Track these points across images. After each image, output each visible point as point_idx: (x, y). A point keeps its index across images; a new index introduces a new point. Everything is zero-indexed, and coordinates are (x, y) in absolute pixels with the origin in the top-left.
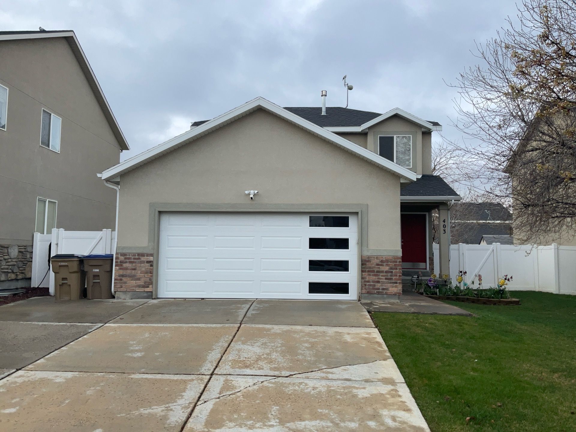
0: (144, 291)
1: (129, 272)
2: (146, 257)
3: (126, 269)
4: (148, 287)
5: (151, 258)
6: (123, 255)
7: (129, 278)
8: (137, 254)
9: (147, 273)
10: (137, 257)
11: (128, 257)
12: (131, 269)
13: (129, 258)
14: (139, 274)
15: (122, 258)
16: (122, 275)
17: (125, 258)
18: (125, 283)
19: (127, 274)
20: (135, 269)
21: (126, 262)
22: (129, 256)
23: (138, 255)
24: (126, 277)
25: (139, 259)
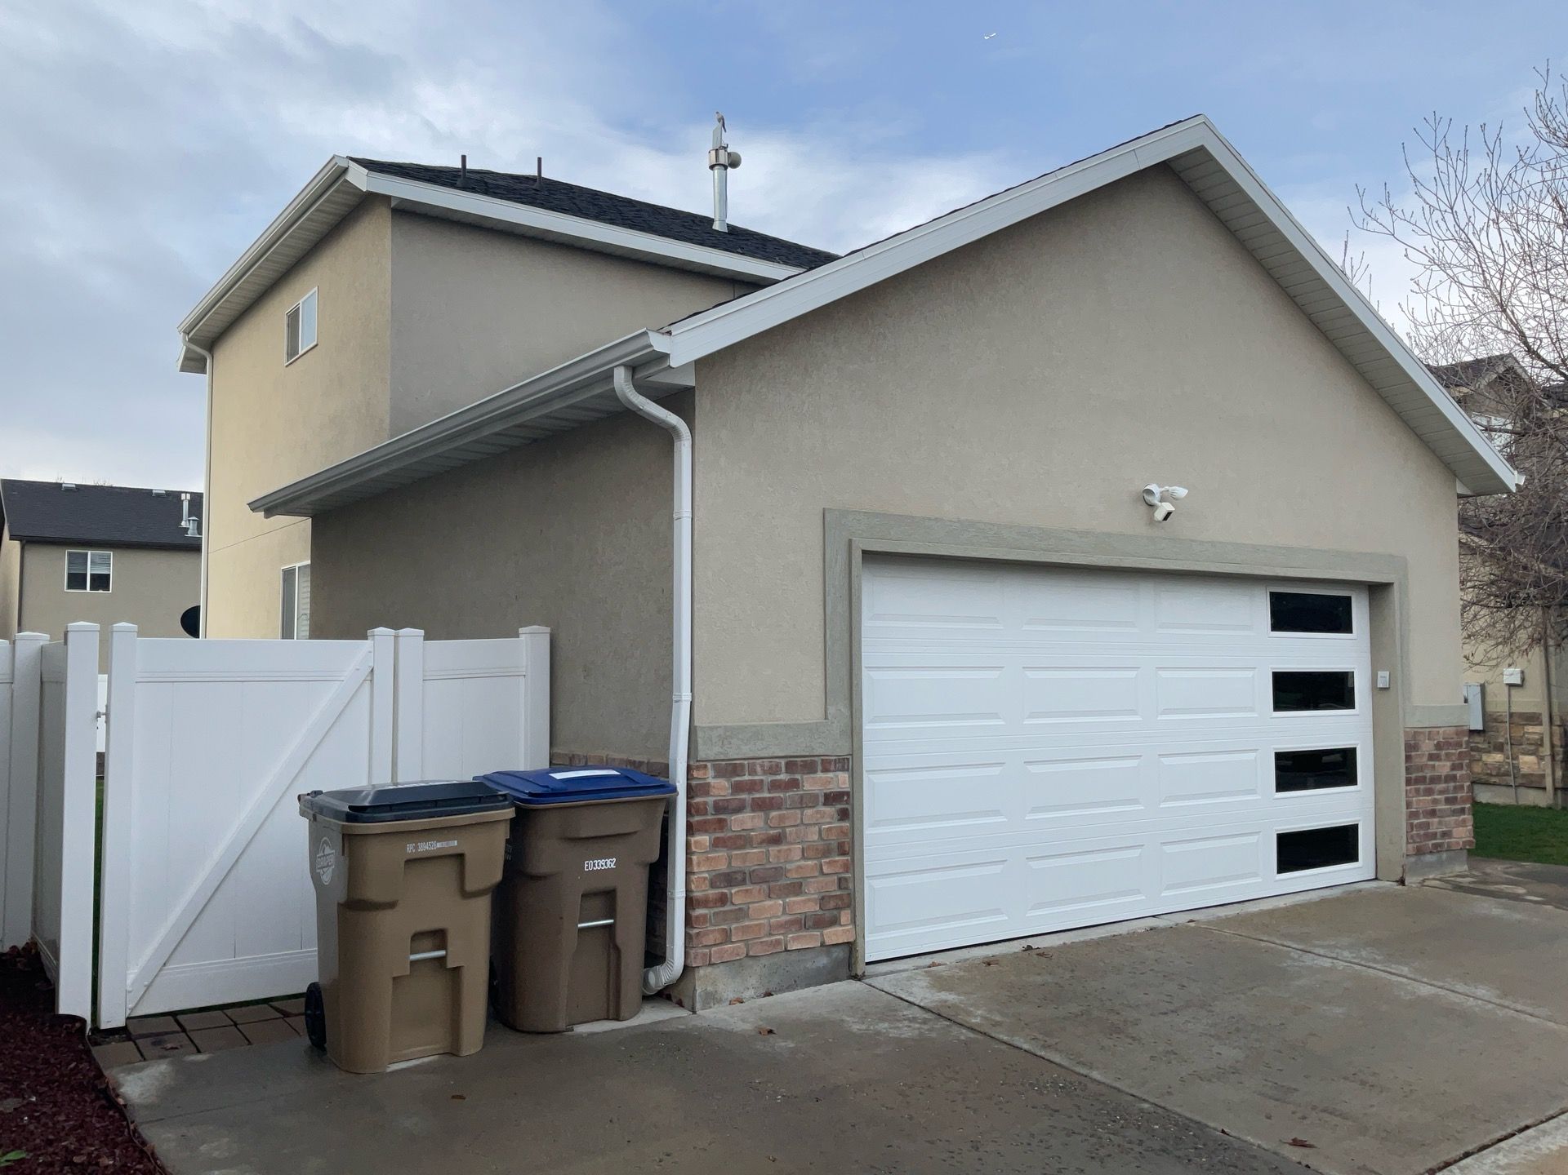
0: (823, 945)
1: (752, 857)
2: (820, 775)
3: (742, 841)
4: (834, 922)
5: (840, 781)
6: (728, 769)
7: (757, 887)
8: (783, 762)
9: (827, 852)
10: (783, 777)
11: (747, 778)
12: (761, 843)
13: (752, 787)
14: (793, 860)
15: (721, 788)
16: (728, 874)
17: (737, 788)
18: (741, 914)
19: (750, 865)
20: (776, 840)
21: (739, 809)
22: (753, 772)
23: (791, 766)
24: (743, 882)
25: (794, 784)
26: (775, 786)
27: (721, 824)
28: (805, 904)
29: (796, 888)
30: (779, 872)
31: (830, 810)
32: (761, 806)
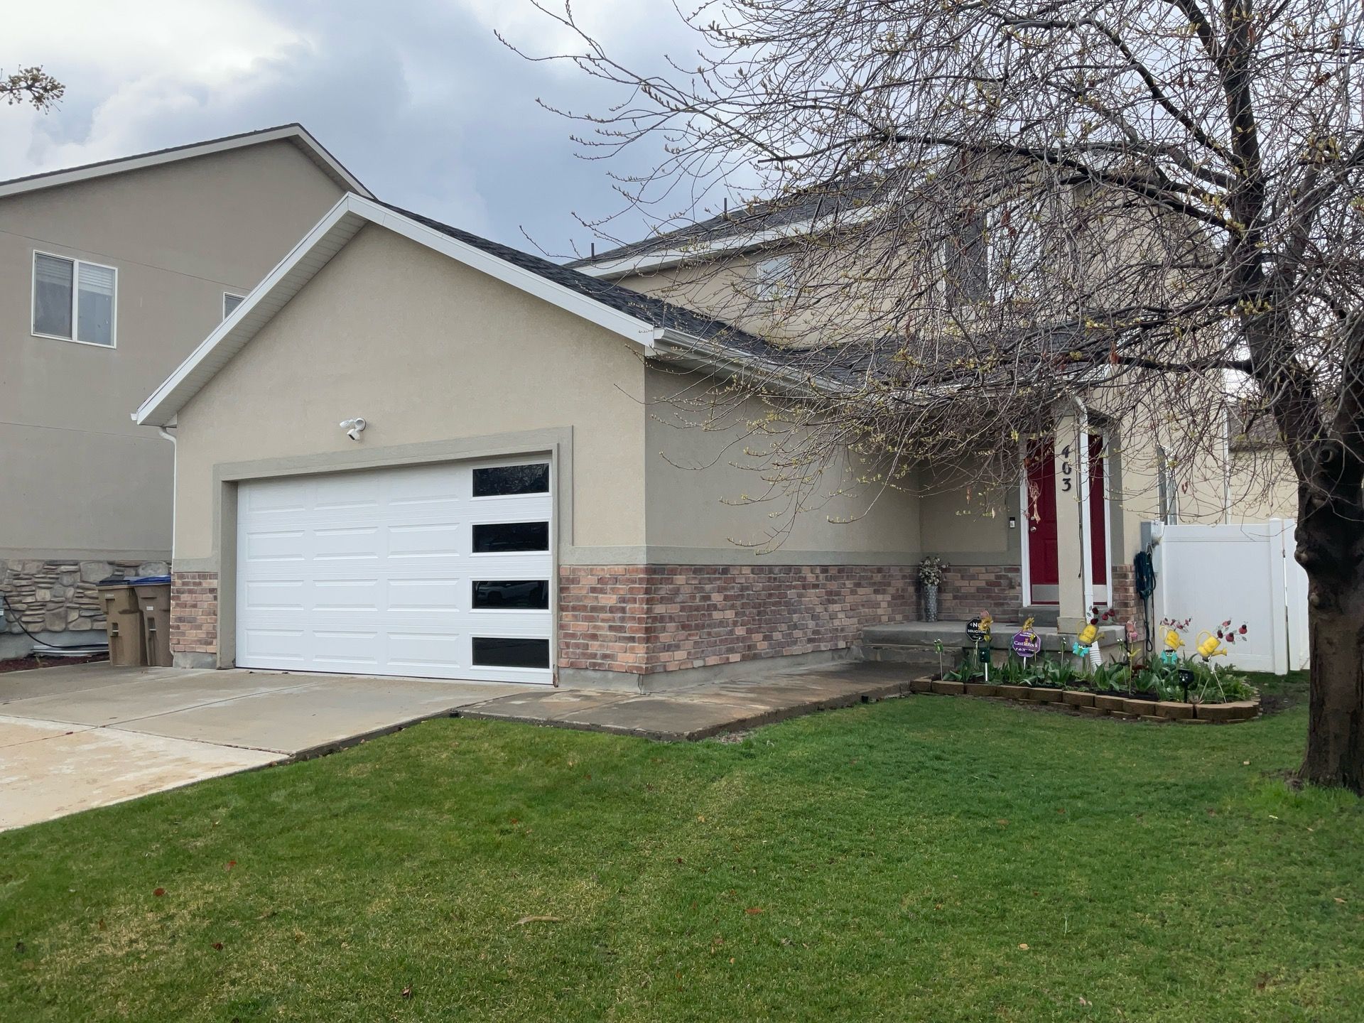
0: (207, 652)
1: (187, 612)
2: (208, 580)
3: (185, 605)
4: (211, 643)
5: (215, 583)
6: (181, 576)
7: (188, 624)
8: (197, 574)
9: (209, 613)
10: (197, 580)
11: (186, 580)
12: (190, 606)
13: (188, 583)
14: (200, 616)
15: (179, 584)
16: (180, 618)
17: (184, 584)
18: (183, 634)
19: (186, 615)
20: (195, 606)
21: (184, 592)
22: (188, 578)
23: (199, 576)
24: (184, 622)
25: (200, 584)
26: (195, 584)
27: (178, 598)
28: (201, 634)
29: (199, 627)
30: (195, 619)
31: (211, 596)
32: (190, 592)
